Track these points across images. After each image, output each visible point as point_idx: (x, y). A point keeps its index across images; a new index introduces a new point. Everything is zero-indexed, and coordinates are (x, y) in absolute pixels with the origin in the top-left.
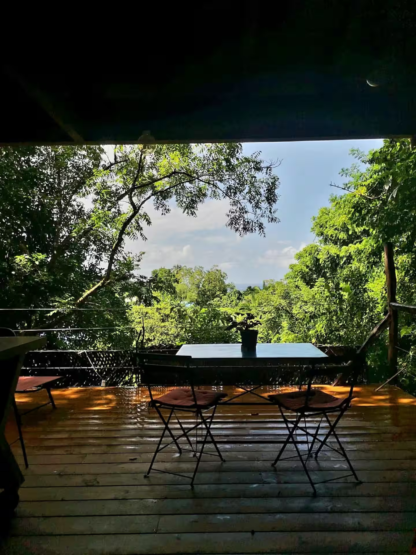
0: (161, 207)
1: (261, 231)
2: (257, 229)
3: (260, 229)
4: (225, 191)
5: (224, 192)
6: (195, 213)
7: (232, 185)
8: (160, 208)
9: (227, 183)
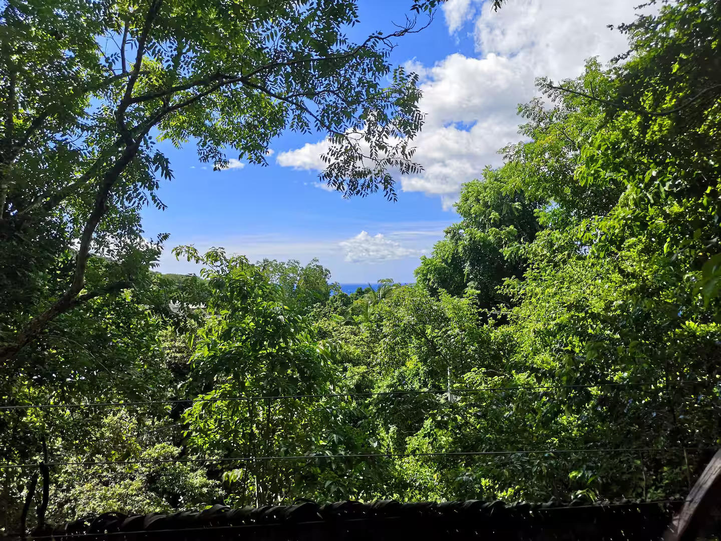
0: (213, 157)
1: (388, 190)
2: (381, 186)
3: (385, 188)
4: (319, 118)
5: (318, 120)
6: (263, 158)
7: (331, 103)
8: (210, 159)
9: (323, 101)
